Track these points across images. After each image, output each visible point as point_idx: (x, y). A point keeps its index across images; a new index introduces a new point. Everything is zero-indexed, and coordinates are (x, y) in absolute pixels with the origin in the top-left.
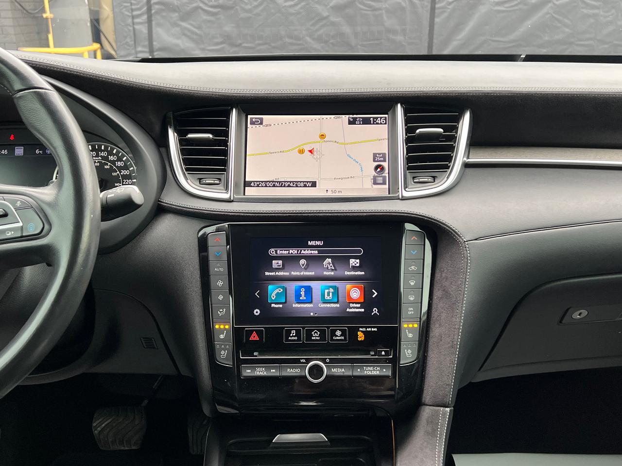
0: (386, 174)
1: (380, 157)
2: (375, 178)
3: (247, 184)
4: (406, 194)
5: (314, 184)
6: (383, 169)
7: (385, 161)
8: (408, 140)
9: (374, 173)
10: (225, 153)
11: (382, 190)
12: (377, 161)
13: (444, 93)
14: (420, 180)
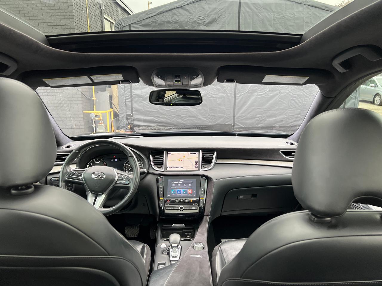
0: (198, 165)
2: (195, 166)
3: (167, 167)
4: (202, 170)
5: (182, 167)
6: (197, 164)
8: (202, 158)
9: (195, 165)
10: (163, 161)
11: (197, 169)
12: (196, 162)
13: (211, 148)
14: (205, 167)
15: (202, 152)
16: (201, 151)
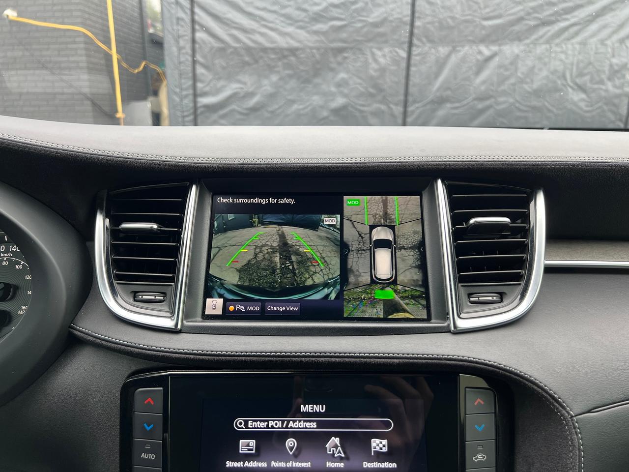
4: (462, 324)
8: (456, 235)
10: (175, 252)
13: (508, 165)
14: (480, 298)
15: (450, 191)
16: (440, 188)
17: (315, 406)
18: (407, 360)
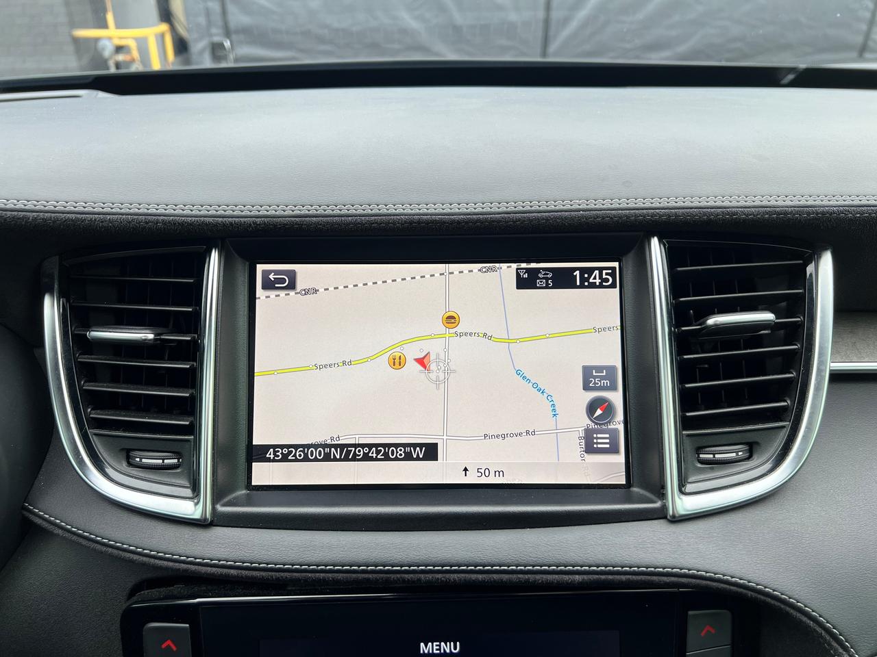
0: (618, 424)
1: (602, 378)
2: (589, 435)
3: (260, 453)
5: (431, 452)
6: (609, 409)
7: (613, 388)
9: (586, 422)
10: (190, 377)
11: (610, 468)
12: (595, 389)
13: (778, 213)
14: (717, 456)
16: (656, 248)
17: (443, 644)
18: (596, 577)
